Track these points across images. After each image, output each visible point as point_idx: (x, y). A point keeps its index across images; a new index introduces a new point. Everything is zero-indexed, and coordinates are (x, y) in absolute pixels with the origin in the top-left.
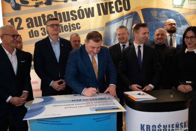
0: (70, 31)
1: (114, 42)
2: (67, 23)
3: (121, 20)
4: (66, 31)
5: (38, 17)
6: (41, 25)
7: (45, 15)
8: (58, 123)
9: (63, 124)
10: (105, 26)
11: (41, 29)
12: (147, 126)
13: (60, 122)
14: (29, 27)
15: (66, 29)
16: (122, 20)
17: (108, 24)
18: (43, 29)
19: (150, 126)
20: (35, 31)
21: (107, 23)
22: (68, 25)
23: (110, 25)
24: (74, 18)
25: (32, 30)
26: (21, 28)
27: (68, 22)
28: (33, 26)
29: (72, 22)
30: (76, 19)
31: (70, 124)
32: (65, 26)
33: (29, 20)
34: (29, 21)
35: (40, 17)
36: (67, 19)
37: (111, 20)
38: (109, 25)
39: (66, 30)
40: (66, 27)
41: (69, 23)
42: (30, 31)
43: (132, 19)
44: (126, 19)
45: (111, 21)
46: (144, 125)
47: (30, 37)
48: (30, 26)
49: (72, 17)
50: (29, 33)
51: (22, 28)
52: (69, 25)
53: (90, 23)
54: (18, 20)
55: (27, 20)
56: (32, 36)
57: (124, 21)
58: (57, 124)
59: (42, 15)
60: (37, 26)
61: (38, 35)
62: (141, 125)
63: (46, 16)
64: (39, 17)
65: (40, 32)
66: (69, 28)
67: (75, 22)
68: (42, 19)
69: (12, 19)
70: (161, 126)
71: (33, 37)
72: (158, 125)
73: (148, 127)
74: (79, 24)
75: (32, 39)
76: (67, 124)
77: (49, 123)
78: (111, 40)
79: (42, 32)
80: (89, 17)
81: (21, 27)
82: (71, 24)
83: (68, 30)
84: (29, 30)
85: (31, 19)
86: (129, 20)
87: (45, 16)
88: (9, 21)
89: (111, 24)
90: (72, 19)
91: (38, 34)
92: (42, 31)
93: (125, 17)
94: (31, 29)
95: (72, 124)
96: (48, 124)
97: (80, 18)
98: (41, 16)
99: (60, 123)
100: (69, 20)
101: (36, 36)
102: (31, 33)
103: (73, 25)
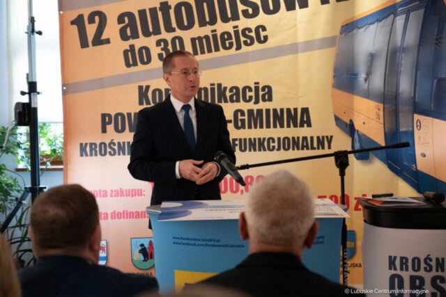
0: (239, 48)
1: (366, 80)
2: (229, 27)
3: (386, 17)
4: (225, 48)
5: (150, 9)
6: (157, 32)
7: (169, 4)
8: (216, 243)
9: (226, 246)
10: (341, 33)
11: (158, 43)
12: (402, 258)
13: (218, 241)
14: (124, 36)
15: (227, 42)
16: (392, 16)
17: (350, 28)
18: (162, 44)
19: (407, 259)
20: (141, 49)
21: (347, 25)
22: (231, 31)
23: (355, 31)
24: (250, 11)
25: (132, 47)
26: (103, 40)
27: (232, 24)
28: (135, 35)
29: (243, 23)
30: (255, 14)
31: (239, 246)
32: (223, 34)
33: (126, 19)
34: (124, 22)
35: (156, 8)
36: (229, 16)
37: (360, 17)
38: (353, 30)
39: (228, 45)
40: (226, 36)
41: (234, 27)
42: (128, 48)
43: (422, 12)
44: (402, 13)
45: (360, 19)
46: (395, 258)
47: (128, 65)
48: (129, 34)
49: (245, 8)
50: (126, 52)
51: (108, 41)
52: (236, 33)
53: (296, 25)
54: (97, 19)
55: (120, 19)
56: (131, 62)
57: (398, 18)
58: (214, 246)
59: (161, 4)
60: (147, 34)
61: (149, 60)
62: (390, 257)
63: (173, 7)
64: (153, 11)
65: (155, 51)
66: (234, 40)
67: (252, 23)
68: (160, 14)
69: (81, 17)
70: (431, 260)
71: (135, 64)
72: (425, 257)
73: (404, 261)
74: (264, 29)
75: (133, 69)
76: (233, 246)
77: (197, 243)
78: (357, 75)
79: (160, 52)
80: (294, 9)
81: (104, 37)
82: (240, 29)
83: (231, 45)
84: (126, 45)
85: (130, 15)
86: (412, 15)
87: (170, 7)
88: (73, 23)
89: (359, 28)
90: (246, 14)
91: (147, 58)
92: (159, 48)
93: (401, 6)
94: (131, 42)
95: (243, 246)
96: (195, 245)
97: (267, 11)
98: (158, 6)
99: (219, 243)
100: (235, 17)
101: (143, 63)
102: (129, 53)
103: (247, 32)
